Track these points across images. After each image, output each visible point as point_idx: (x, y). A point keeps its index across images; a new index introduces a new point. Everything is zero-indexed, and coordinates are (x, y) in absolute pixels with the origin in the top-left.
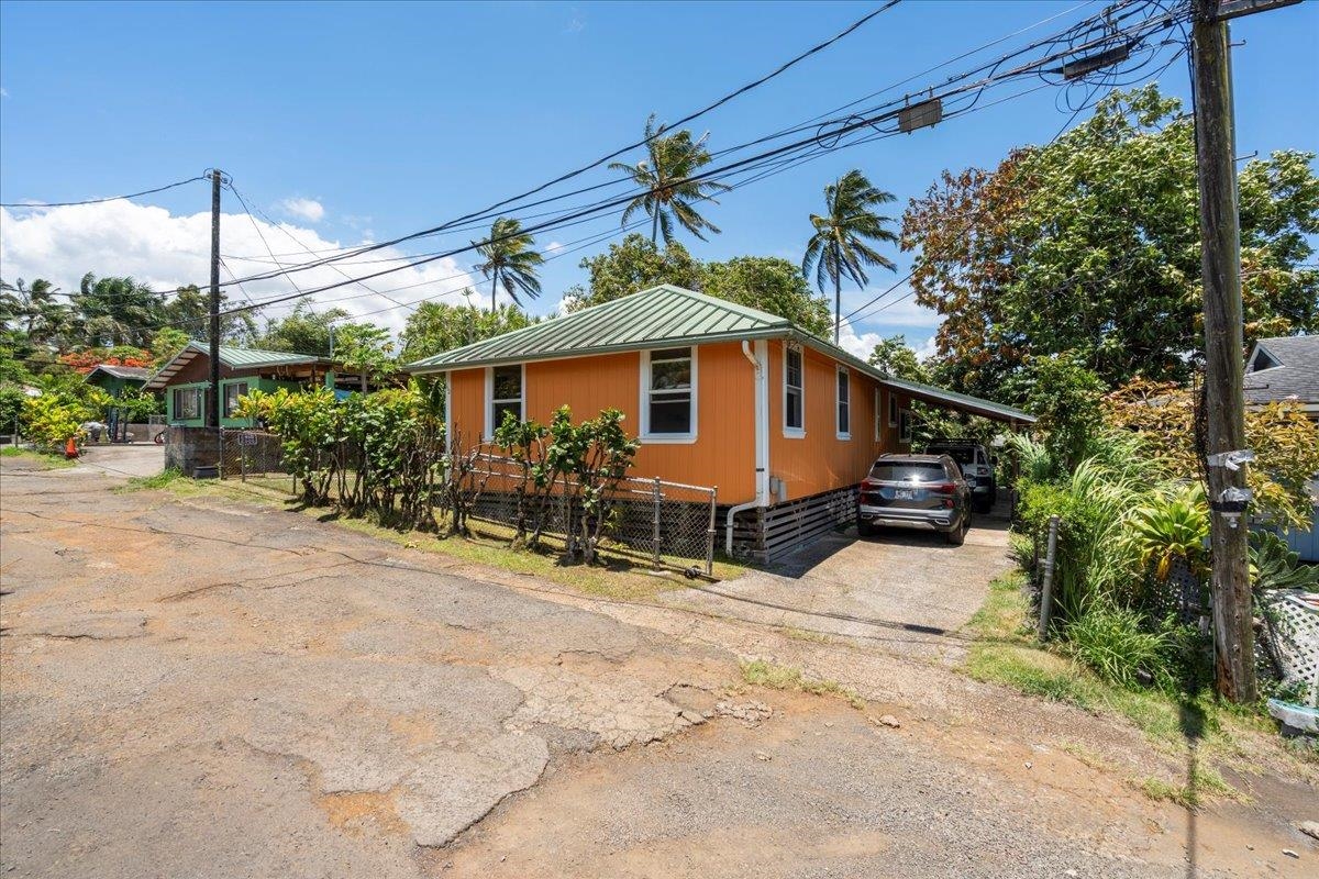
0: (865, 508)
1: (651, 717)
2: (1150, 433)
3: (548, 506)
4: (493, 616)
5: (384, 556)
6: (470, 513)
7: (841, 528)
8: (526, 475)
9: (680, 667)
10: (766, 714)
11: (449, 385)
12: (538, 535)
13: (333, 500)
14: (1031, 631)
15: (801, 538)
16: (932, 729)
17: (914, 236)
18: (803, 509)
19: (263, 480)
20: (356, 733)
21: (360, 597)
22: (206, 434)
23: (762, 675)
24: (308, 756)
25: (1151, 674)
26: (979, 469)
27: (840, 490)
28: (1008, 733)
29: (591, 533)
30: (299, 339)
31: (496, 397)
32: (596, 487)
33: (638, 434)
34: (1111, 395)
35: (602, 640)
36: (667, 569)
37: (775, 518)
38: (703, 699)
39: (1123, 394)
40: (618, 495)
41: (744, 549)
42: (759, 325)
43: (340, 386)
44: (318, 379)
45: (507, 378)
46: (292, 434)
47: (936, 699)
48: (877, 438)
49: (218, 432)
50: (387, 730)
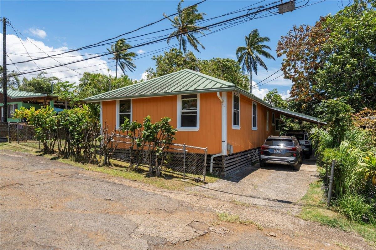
0: (263, 156)
1: (185, 232)
2: (370, 129)
3: (142, 155)
4: (123, 196)
5: (78, 173)
6: (111, 157)
7: (253, 164)
8: (133, 142)
9: (195, 215)
10: (227, 232)
11: (101, 107)
12: (138, 166)
13: (55, 151)
14: (324, 202)
15: (238, 167)
16: (288, 237)
17: (282, 52)
18: (239, 156)
19: (26, 143)
20: (76, 238)
21: (71, 189)
22: (2, 125)
23: (225, 218)
24: (58, 247)
25: (368, 218)
26: (306, 142)
27: (253, 149)
28: (315, 239)
29: (159, 165)
30: (37, 86)
31: (121, 112)
32: (161, 147)
33: (177, 127)
34: (356, 115)
35: (165, 205)
36: (188, 179)
37: (229, 160)
38: (204, 226)
39: (361, 114)
40: (169, 150)
41: (217, 171)
42: (224, 86)
43: (56, 106)
44: (47, 103)
45: (125, 104)
46: (38, 125)
47: (289, 226)
48: (267, 130)
49: (7, 124)
50: (87, 237)
